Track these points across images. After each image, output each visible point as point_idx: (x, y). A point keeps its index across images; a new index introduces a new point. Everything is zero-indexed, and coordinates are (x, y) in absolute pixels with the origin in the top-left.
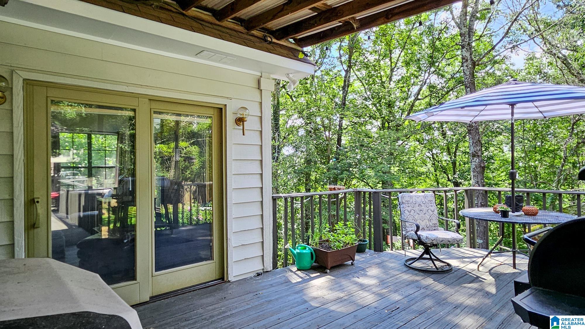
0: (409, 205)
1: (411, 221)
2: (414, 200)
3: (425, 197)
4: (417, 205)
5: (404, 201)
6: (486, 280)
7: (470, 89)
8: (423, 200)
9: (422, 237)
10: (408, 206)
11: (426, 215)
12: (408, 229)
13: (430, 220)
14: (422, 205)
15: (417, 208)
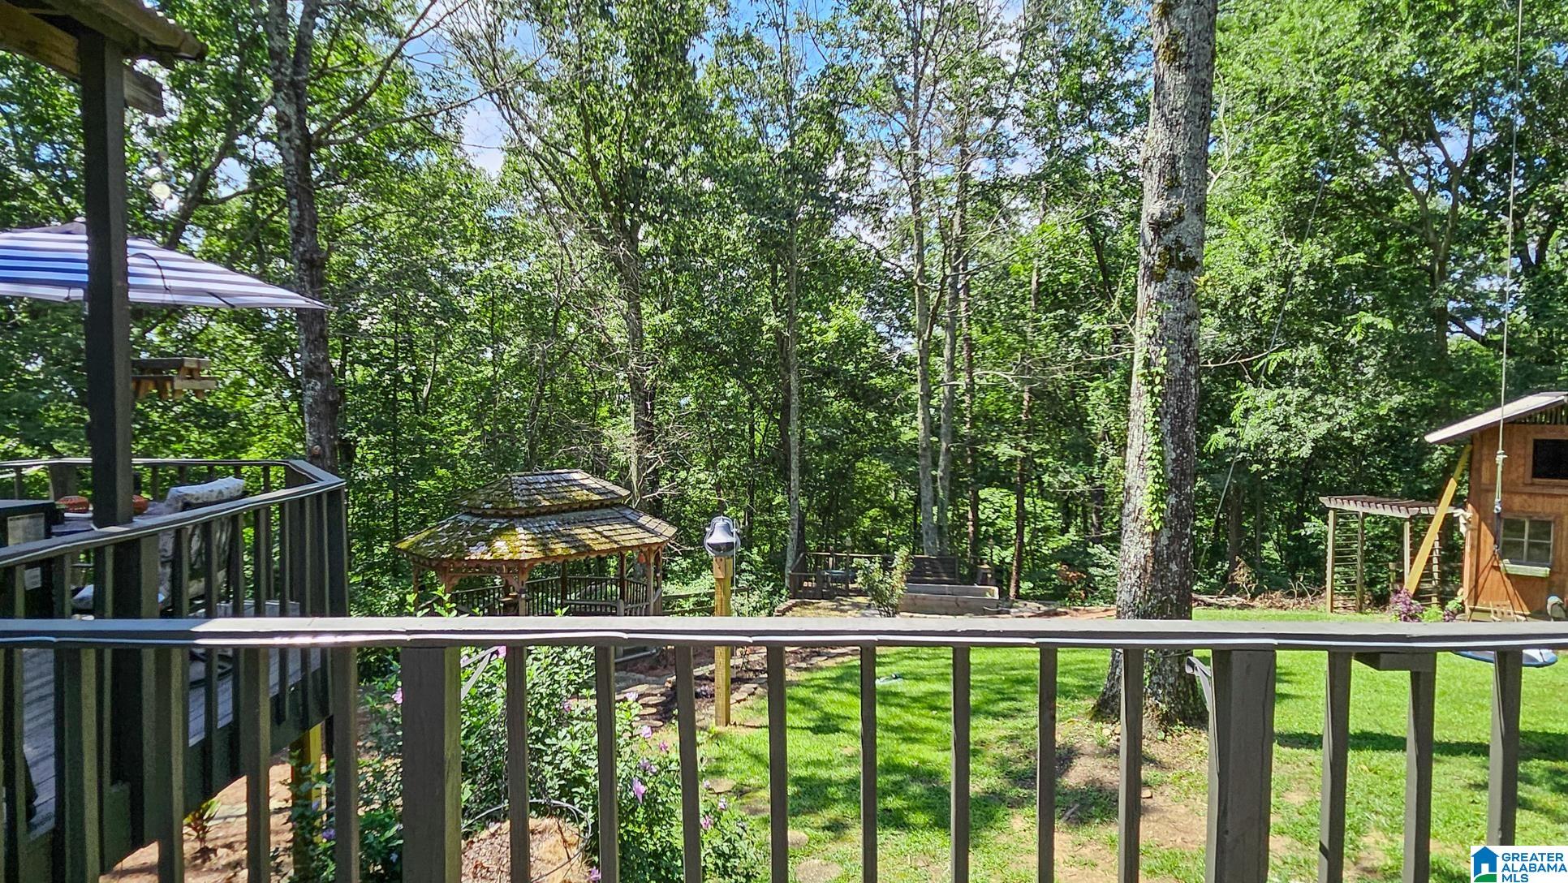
7: (299, 202)
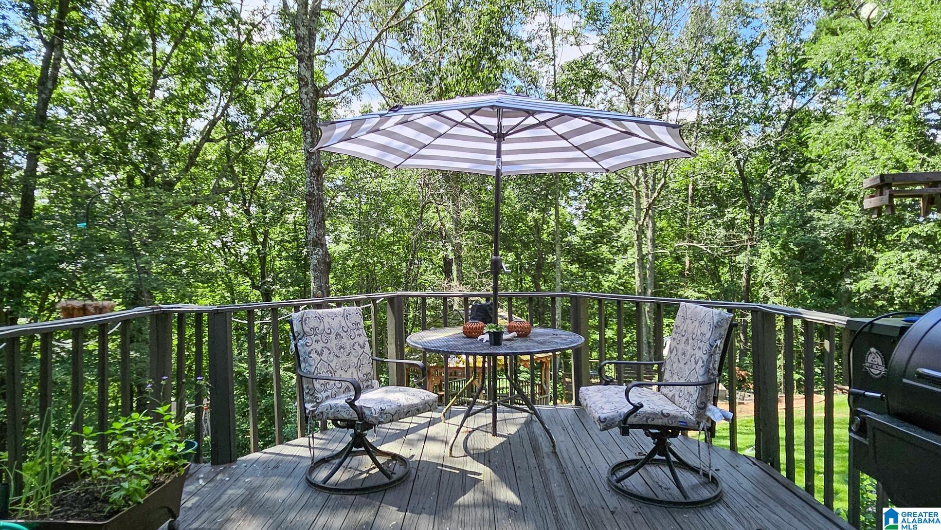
0: (319, 338)
1: (324, 375)
2: (327, 326)
3: (346, 316)
4: (333, 336)
5: (307, 329)
6: (479, 474)
8: (343, 324)
9: (367, 412)
10: (317, 341)
11: (352, 356)
12: (319, 396)
13: (358, 368)
14: (344, 334)
15: (333, 343)
